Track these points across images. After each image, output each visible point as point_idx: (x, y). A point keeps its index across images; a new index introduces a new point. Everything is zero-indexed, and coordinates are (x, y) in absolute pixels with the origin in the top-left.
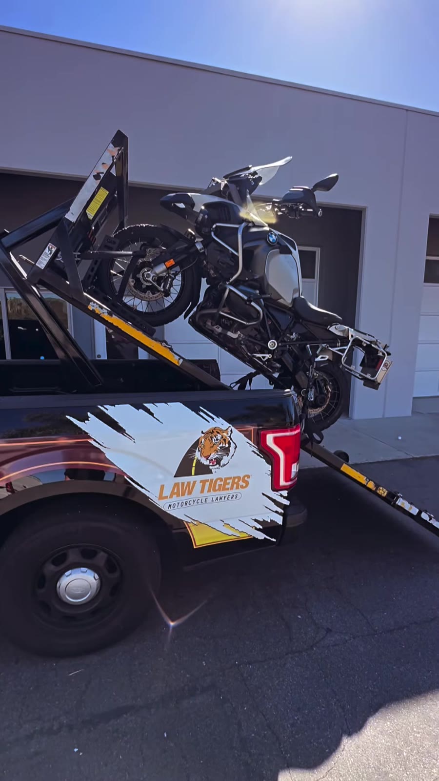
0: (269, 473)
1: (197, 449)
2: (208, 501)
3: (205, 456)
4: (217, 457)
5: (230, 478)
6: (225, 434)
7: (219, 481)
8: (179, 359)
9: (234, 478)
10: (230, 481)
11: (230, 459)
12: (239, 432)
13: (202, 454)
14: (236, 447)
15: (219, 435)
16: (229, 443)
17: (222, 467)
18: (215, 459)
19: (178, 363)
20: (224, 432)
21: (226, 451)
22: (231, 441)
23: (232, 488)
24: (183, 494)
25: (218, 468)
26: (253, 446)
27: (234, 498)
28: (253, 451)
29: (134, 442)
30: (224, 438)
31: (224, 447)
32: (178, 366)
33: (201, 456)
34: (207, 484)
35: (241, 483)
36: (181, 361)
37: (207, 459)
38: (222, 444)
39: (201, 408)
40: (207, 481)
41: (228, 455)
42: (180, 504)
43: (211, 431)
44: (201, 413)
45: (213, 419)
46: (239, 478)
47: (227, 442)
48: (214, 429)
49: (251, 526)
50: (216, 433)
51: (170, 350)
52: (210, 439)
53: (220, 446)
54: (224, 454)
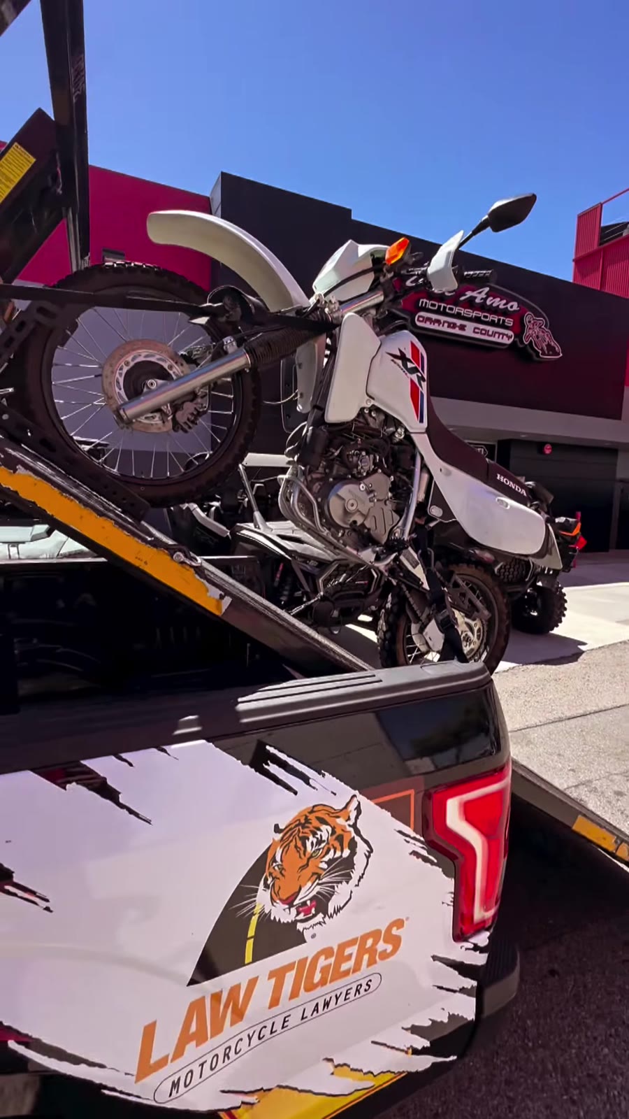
0: (450, 898)
1: (262, 883)
2: (289, 1024)
3: (284, 898)
4: (318, 893)
5: (351, 943)
6: (340, 821)
7: (323, 958)
8: (222, 597)
9: (365, 938)
10: (353, 950)
11: (355, 889)
12: (378, 807)
13: (277, 894)
14: (371, 851)
15: (324, 827)
16: (353, 846)
17: (331, 916)
18: (311, 899)
19: (218, 606)
20: (338, 817)
21: (344, 868)
22: (357, 839)
23: (357, 968)
24: (218, 1029)
25: (320, 923)
26: (414, 838)
27: (362, 991)
28: (415, 853)
29: (47, 909)
30: (339, 832)
31: (337, 859)
32: (217, 616)
33: (272, 900)
34: (290, 978)
35: (381, 946)
36: (228, 600)
37: (291, 905)
38: (332, 851)
39: (272, 750)
40: (289, 967)
41: (348, 878)
42: (207, 1066)
43: (303, 821)
44: (273, 768)
45: (306, 780)
46: (376, 935)
47: (346, 843)
48: (312, 812)
49: (402, 1051)
50: (315, 823)
51: (196, 573)
52: (299, 844)
53: (326, 858)
54: (339, 879)
